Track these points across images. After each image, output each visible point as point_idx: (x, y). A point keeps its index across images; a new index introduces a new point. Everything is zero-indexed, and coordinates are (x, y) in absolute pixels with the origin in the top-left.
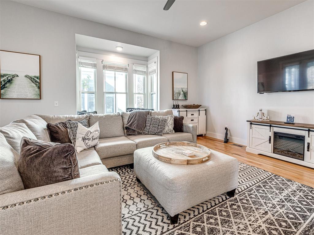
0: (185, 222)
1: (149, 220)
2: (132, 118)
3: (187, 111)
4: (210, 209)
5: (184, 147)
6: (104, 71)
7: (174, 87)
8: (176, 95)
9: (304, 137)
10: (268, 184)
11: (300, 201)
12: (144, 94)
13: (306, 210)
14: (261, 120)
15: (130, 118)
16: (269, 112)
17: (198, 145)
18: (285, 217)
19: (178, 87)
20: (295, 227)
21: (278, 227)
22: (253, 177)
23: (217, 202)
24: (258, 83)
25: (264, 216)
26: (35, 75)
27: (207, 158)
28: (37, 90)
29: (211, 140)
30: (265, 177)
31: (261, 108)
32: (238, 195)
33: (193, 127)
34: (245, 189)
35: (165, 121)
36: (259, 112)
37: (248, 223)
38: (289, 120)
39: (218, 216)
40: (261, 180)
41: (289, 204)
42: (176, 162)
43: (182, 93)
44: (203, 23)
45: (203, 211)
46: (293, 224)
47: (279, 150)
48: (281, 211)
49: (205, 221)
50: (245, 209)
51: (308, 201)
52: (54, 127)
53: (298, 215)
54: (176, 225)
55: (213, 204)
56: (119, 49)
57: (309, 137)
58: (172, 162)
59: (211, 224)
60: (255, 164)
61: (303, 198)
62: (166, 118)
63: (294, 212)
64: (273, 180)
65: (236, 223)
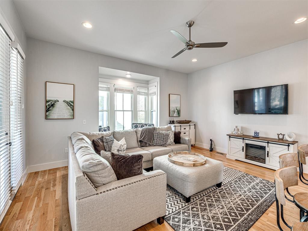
0: (194, 201)
1: (172, 201)
2: (144, 133)
3: (181, 126)
4: (208, 195)
5: (186, 155)
6: (115, 93)
7: (170, 106)
8: (172, 113)
9: (265, 147)
10: (242, 179)
11: (260, 189)
12: (145, 111)
13: (263, 193)
14: (236, 134)
15: (142, 133)
16: (242, 128)
17: (196, 154)
18: (251, 197)
19: (173, 106)
20: (256, 202)
21: (247, 202)
22: (232, 175)
23: (211, 191)
24: (235, 101)
25: (239, 197)
26: (70, 100)
27: (204, 162)
28: (72, 111)
29: (200, 149)
30: (240, 175)
31: (236, 125)
32: (224, 186)
33: (188, 140)
34: (227, 183)
35: (168, 135)
36: (235, 128)
37: (230, 201)
38: (255, 135)
39: (213, 198)
40: (237, 177)
41: (254, 190)
42: (187, 165)
43: (176, 111)
44: (195, 60)
45: (204, 196)
46: (255, 200)
47: (249, 157)
48: (249, 194)
49: (206, 200)
50: (228, 194)
51: (265, 188)
52: (97, 142)
53: (258, 196)
54: (189, 203)
55: (209, 192)
56: (128, 76)
57: (268, 147)
58: (184, 165)
59: (209, 202)
60: (233, 166)
61: (263, 187)
62: (168, 133)
63: (256, 194)
64: (245, 177)
65: (224, 201)
